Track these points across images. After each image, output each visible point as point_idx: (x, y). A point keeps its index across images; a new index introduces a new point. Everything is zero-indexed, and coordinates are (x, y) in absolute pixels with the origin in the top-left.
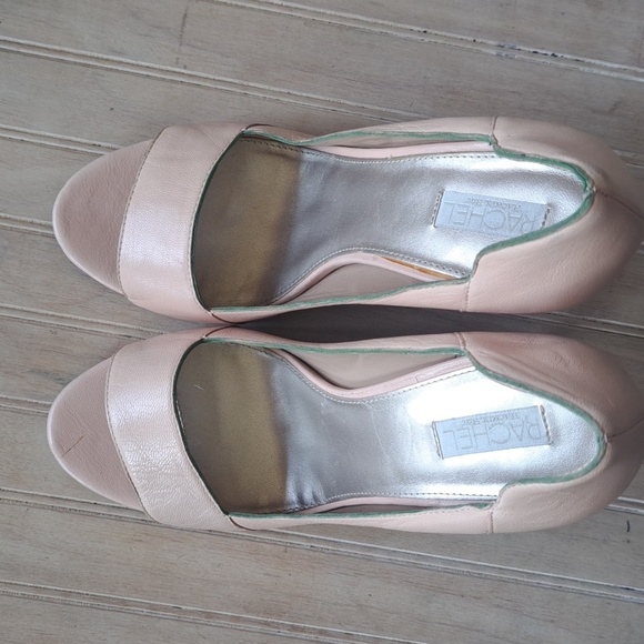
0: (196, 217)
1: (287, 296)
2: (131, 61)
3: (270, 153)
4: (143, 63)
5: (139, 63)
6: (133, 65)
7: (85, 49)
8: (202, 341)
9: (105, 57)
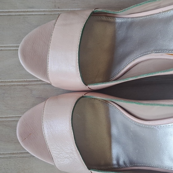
0: (79, 47)
1: (116, 77)
2: (37, 10)
3: (102, 21)
4: (42, 10)
5: (40, 10)
6: (38, 11)
7: (18, 9)
8: (83, 97)
9: (27, 10)
